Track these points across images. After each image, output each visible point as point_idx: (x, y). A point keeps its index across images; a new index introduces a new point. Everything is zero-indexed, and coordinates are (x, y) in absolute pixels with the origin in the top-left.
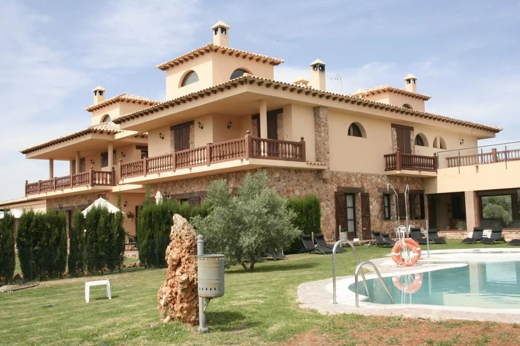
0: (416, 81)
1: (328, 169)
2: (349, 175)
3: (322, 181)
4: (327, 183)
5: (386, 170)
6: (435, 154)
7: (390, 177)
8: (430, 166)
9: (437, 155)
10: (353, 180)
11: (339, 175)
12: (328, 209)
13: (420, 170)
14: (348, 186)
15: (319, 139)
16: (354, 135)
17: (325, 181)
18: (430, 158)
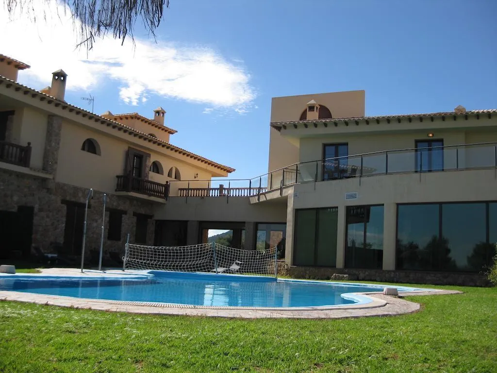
0: (165, 114)
1: (54, 179)
2: (76, 189)
3: (45, 191)
4: (50, 194)
5: (116, 191)
6: (167, 182)
7: (119, 197)
8: (161, 193)
9: (169, 184)
10: (80, 194)
11: (66, 188)
12: (48, 220)
13: (150, 195)
14: (73, 200)
15: (48, 148)
16: (89, 151)
17: (49, 190)
18: (162, 185)
